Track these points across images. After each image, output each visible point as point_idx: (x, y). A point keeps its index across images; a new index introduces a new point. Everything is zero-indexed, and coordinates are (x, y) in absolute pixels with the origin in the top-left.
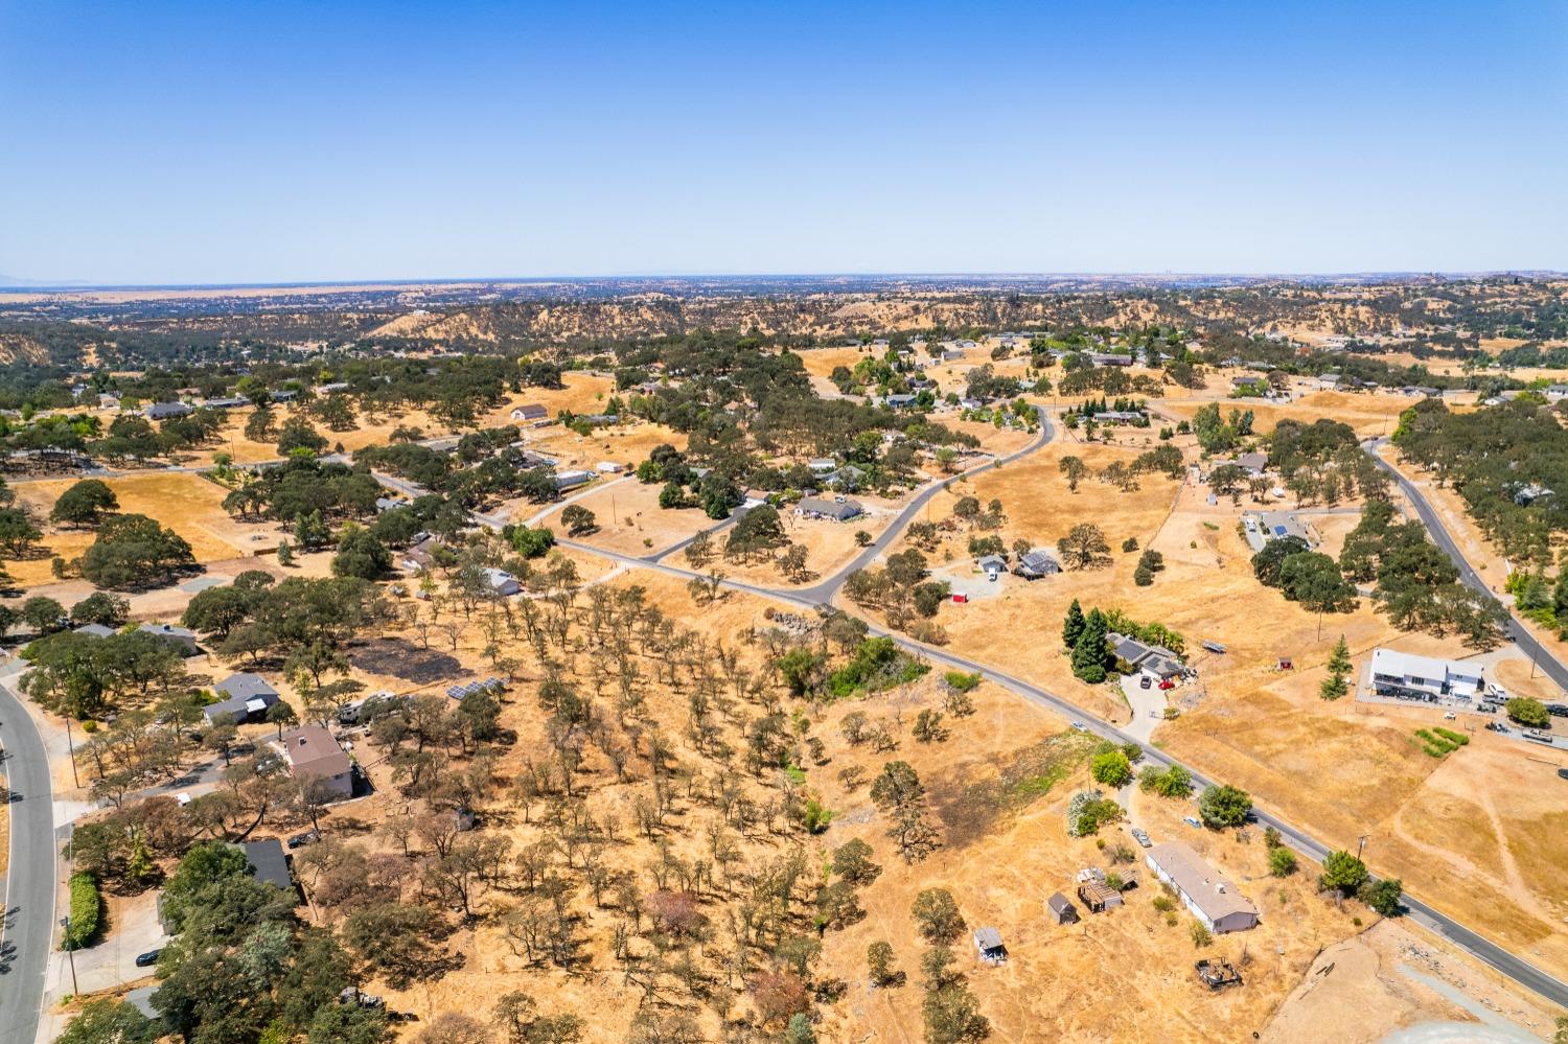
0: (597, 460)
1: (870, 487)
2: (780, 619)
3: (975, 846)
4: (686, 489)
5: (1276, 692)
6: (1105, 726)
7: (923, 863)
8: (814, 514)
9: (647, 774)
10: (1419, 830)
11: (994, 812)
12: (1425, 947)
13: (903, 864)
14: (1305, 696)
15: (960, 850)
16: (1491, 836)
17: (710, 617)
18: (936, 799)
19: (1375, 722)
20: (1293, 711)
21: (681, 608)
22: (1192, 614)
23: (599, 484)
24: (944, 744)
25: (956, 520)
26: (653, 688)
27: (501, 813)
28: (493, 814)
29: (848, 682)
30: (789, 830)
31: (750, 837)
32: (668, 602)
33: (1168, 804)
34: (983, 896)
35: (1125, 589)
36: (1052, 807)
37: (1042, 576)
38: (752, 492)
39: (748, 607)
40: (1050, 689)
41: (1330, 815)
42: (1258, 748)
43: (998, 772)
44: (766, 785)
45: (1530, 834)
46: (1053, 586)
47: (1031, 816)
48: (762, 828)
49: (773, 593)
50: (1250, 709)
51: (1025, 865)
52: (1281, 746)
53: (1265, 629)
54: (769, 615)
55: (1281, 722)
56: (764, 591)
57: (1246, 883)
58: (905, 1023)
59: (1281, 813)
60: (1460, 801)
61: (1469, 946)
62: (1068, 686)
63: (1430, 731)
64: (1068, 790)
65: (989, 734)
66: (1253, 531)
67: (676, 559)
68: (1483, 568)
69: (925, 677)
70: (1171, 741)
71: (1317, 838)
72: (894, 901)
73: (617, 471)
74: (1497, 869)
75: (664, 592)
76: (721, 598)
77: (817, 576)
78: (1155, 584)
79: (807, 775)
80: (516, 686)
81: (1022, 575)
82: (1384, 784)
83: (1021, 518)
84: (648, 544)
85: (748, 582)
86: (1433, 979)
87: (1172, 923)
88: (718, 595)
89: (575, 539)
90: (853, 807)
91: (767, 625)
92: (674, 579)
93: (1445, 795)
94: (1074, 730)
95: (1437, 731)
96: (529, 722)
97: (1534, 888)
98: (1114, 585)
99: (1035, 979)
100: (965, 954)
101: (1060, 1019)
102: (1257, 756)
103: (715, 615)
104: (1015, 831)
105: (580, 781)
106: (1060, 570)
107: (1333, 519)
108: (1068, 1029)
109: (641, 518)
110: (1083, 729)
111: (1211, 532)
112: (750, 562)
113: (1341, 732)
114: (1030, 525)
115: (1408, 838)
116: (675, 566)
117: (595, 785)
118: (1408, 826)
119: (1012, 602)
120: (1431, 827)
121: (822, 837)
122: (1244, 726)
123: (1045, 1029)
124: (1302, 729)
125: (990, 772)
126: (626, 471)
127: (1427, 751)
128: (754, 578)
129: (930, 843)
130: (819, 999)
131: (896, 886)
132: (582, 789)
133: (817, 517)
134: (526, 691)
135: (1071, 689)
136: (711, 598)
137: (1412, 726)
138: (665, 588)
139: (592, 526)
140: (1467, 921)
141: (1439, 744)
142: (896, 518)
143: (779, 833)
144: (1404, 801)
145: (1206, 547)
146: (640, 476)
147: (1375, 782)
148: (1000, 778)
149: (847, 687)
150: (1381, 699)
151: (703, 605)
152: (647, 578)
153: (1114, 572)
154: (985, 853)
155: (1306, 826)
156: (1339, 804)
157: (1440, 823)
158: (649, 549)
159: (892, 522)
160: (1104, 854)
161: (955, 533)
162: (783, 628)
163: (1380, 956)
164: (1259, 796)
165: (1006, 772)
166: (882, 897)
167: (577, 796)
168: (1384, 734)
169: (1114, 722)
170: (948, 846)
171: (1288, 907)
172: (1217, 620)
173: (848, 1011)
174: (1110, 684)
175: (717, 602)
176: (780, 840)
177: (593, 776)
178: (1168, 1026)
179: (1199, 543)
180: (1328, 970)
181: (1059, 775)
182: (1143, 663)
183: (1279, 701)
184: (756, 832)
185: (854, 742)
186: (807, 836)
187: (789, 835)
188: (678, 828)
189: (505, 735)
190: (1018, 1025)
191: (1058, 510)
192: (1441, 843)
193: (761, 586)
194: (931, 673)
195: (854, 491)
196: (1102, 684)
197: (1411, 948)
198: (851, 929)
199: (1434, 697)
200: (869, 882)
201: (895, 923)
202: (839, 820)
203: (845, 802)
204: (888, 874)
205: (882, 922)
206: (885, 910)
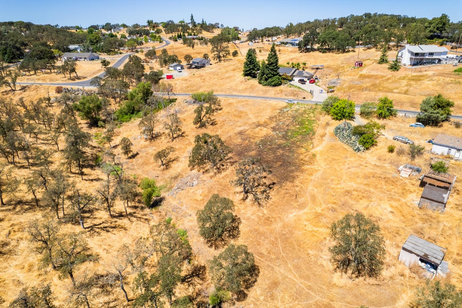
3: (302, 177)
6: (302, 100)
8: (74, 58)
11: (291, 151)
13: (255, 208)
14: (383, 72)
15: (292, 182)
18: (239, 154)
19: (430, 73)
25: (148, 60)
29: (127, 114)
30: (129, 211)
31: (92, 228)
33: (388, 121)
36: (326, 139)
37: (204, 67)
42: (395, 91)
44: (92, 180)
48: (102, 215)
50: (367, 80)
52: (404, 88)
53: (329, 60)
55: (390, 81)
72: (274, 244)
77: (85, 78)
79: (125, 167)
81: (193, 68)
90: (176, 178)
106: (211, 64)
121: (160, 208)
124: (404, 81)
129: (264, 185)
131: (263, 229)
143: (121, 215)
148: (273, 133)
153: (235, 61)
160: (399, 155)
165: (274, 129)
168: (442, 75)
169: (304, 98)
174: (287, 85)
176: (124, 222)
179: (262, 51)
182: (295, 74)
184: (97, 222)
185: (151, 139)
186: (147, 211)
187: (131, 214)
194: (178, 101)
196: (282, 86)
198: (255, 293)
199: (440, 60)
200: (235, 233)
201: (297, 268)
202: (168, 190)
203: (166, 177)
204: (248, 219)
205: (280, 271)
206: (273, 257)
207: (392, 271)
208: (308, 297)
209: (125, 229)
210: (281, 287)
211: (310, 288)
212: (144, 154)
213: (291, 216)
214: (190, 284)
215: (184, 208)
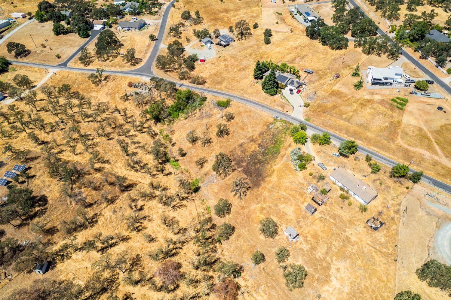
0: (11, 12)
1: (144, 10)
2: (136, 87)
3: (264, 185)
4: (63, 23)
5: (339, 89)
6: (285, 114)
7: (246, 197)
8: (127, 28)
9: (118, 194)
10: (409, 142)
11: (263, 166)
12: (432, 193)
13: (239, 200)
14: (349, 89)
15: (258, 188)
16: (429, 139)
17: (103, 90)
18: (238, 164)
19: (377, 98)
20: (349, 97)
21: (89, 89)
22: (292, 56)
23: (18, 25)
24: (230, 136)
25: (183, 21)
26: (98, 141)
27: (60, 251)
28: (56, 253)
29: (176, 111)
30: (186, 195)
31: (174, 207)
32: (81, 86)
33: (324, 147)
34: (277, 209)
35: (262, 47)
36: (284, 158)
37: (229, 45)
38: (95, 22)
39: (119, 82)
40: (256, 100)
41: (379, 141)
42: (344, 116)
43: (257, 146)
44: (167, 175)
45: (440, 136)
46: (234, 48)
47: (277, 165)
49: (126, 73)
50: (334, 98)
51: (286, 189)
52: (351, 114)
53: (322, 60)
54: (130, 85)
55: (347, 103)
56: (122, 72)
57: (364, 178)
58: (274, 278)
59: (362, 143)
60: (415, 127)
61: (443, 188)
62: (263, 98)
63: (395, 99)
64: (286, 149)
65: (245, 128)
66: (296, 14)
67: (75, 63)
68: (379, 23)
69: (206, 103)
70: (312, 117)
71: (378, 152)
72: (243, 219)
73: (24, 17)
74: (436, 153)
75: (77, 82)
76: (105, 80)
77: (141, 60)
78: (272, 43)
79: (180, 162)
80: (31, 164)
81: (220, 45)
82: (390, 124)
83: (208, 17)
84: (59, 57)
85: (113, 69)
86: (437, 205)
87: (350, 204)
88: (103, 79)
89: (20, 59)
90: (206, 174)
91: (131, 91)
92: (79, 74)
93: (410, 125)
94: (276, 119)
95: (397, 98)
96: (49, 186)
97: (448, 157)
98: (258, 45)
99: (313, 243)
100: (283, 239)
101: (328, 258)
102: (345, 119)
103: (106, 89)
104: (275, 173)
105: (90, 213)
106: (234, 41)
107: (320, 6)
108: (332, 261)
109: (48, 43)
110: (279, 118)
111: (281, 16)
112: (111, 59)
113: (368, 104)
114: (212, 20)
115: (406, 146)
116: (76, 66)
117: (98, 212)
118: (404, 141)
119: (222, 59)
120: (411, 140)
121: (199, 193)
122: (335, 107)
123: (325, 264)
124: (355, 105)
125: (254, 147)
126: (28, 17)
127: (398, 108)
128: (115, 66)
129: (245, 187)
130: (235, 277)
131: (240, 211)
132: (93, 217)
133: (129, 30)
134: (38, 166)
135: (265, 99)
136: (100, 81)
137: (389, 97)
138: (77, 79)
139: (26, 51)
140: (437, 177)
141: (400, 104)
142: (160, 24)
143: (183, 199)
144: (399, 130)
145: (281, 23)
146: (37, 19)
147: (387, 124)
148: (258, 149)
149: (176, 113)
150: (373, 86)
151: (98, 85)
152: (66, 75)
153: (254, 39)
154: (269, 186)
155: (372, 148)
156: (378, 136)
157: (414, 138)
158: (60, 59)
159: (159, 27)
160: (313, 178)
161: (185, 27)
162: (139, 91)
163: (418, 199)
164: (352, 137)
165: (260, 146)
166: (237, 218)
167: (93, 222)
168: (382, 102)
169: (287, 112)
170: (253, 187)
171: (383, 186)
172: (303, 58)
173: (248, 277)
174: (279, 95)
175: (104, 82)
176: (185, 202)
177: (94, 206)
178: (366, 251)
179: (279, 22)
180: (406, 210)
181: (280, 143)
182: (288, 83)
183: (341, 93)
184: (175, 203)
185: (192, 142)
186: (194, 194)
187: (187, 198)
188: (144, 218)
189: (40, 200)
190: (315, 266)
191: (220, 12)
192: (416, 146)
193: (120, 70)
194: (208, 100)
195: (138, 14)
196: (276, 95)
197: (427, 194)
198: (232, 238)
199: (391, 84)
200: (229, 212)
201: (249, 230)
202: (202, 182)
203: (202, 173)
204: (235, 206)
205: (243, 230)
206: (242, 225)
207: (280, 237)
208: (249, 242)
209: (186, 206)
210: (241, 237)
211: (251, 239)
212: (190, 154)
213: (253, 206)
214: (211, 231)
215: (209, 195)
